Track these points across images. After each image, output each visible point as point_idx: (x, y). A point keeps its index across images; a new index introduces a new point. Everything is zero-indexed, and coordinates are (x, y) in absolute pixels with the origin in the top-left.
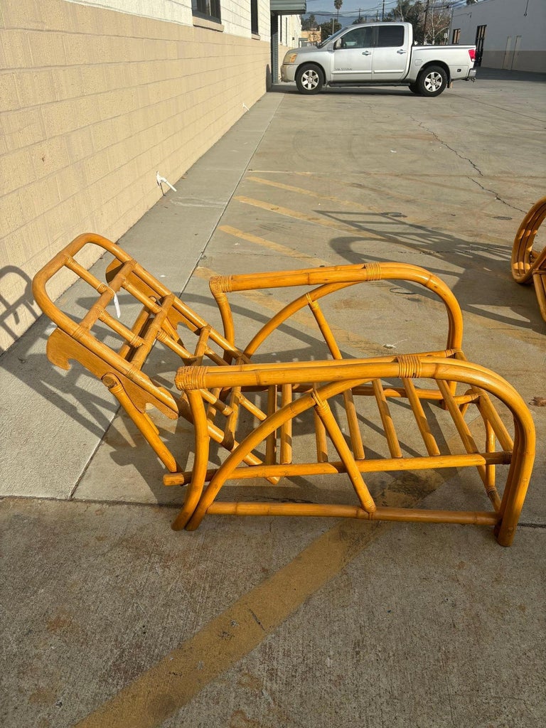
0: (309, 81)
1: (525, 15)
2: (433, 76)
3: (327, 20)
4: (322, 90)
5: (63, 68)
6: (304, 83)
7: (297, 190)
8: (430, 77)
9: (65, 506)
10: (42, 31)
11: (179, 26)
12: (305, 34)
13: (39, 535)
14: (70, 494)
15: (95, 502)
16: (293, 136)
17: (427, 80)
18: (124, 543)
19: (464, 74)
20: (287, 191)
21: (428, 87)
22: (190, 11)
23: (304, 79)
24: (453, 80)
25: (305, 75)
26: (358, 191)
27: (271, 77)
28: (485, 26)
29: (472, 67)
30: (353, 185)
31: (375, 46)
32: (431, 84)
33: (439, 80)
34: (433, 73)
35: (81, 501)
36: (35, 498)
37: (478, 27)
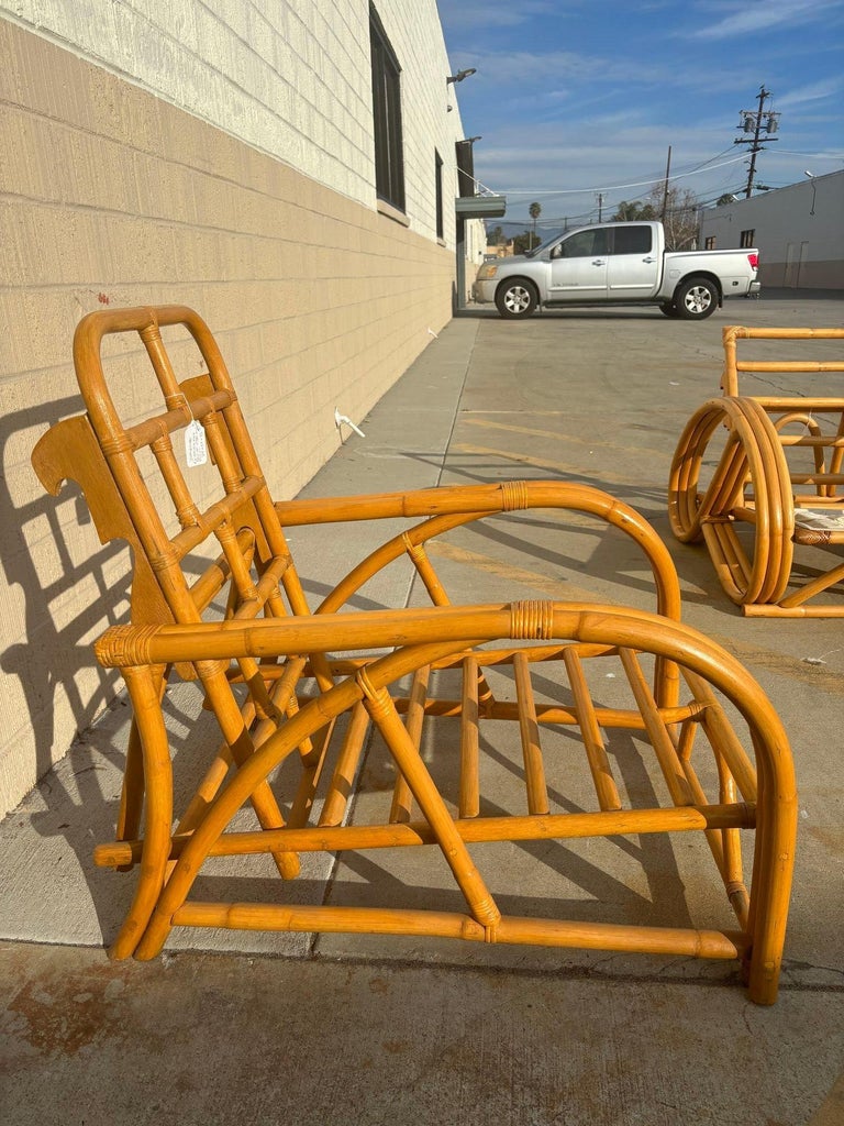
0: (514, 302)
1: (812, 213)
2: (697, 292)
3: (521, 232)
4: (534, 314)
5: (233, 235)
6: (509, 304)
7: (547, 434)
8: (692, 293)
9: (304, 972)
10: (209, 174)
11: (362, 208)
12: (493, 250)
13: (265, 1039)
14: (308, 945)
15: (362, 962)
16: (513, 368)
17: (689, 297)
18: (447, 1058)
19: (743, 288)
20: (532, 437)
21: (690, 307)
22: (374, 191)
23: (509, 299)
24: (727, 297)
25: (509, 294)
26: (644, 434)
27: (457, 298)
28: (753, 231)
29: (754, 278)
30: (632, 426)
31: (610, 254)
32: (695, 302)
33: (707, 297)
34: (696, 288)
35: (334, 960)
36: (238, 954)
37: (743, 233)
